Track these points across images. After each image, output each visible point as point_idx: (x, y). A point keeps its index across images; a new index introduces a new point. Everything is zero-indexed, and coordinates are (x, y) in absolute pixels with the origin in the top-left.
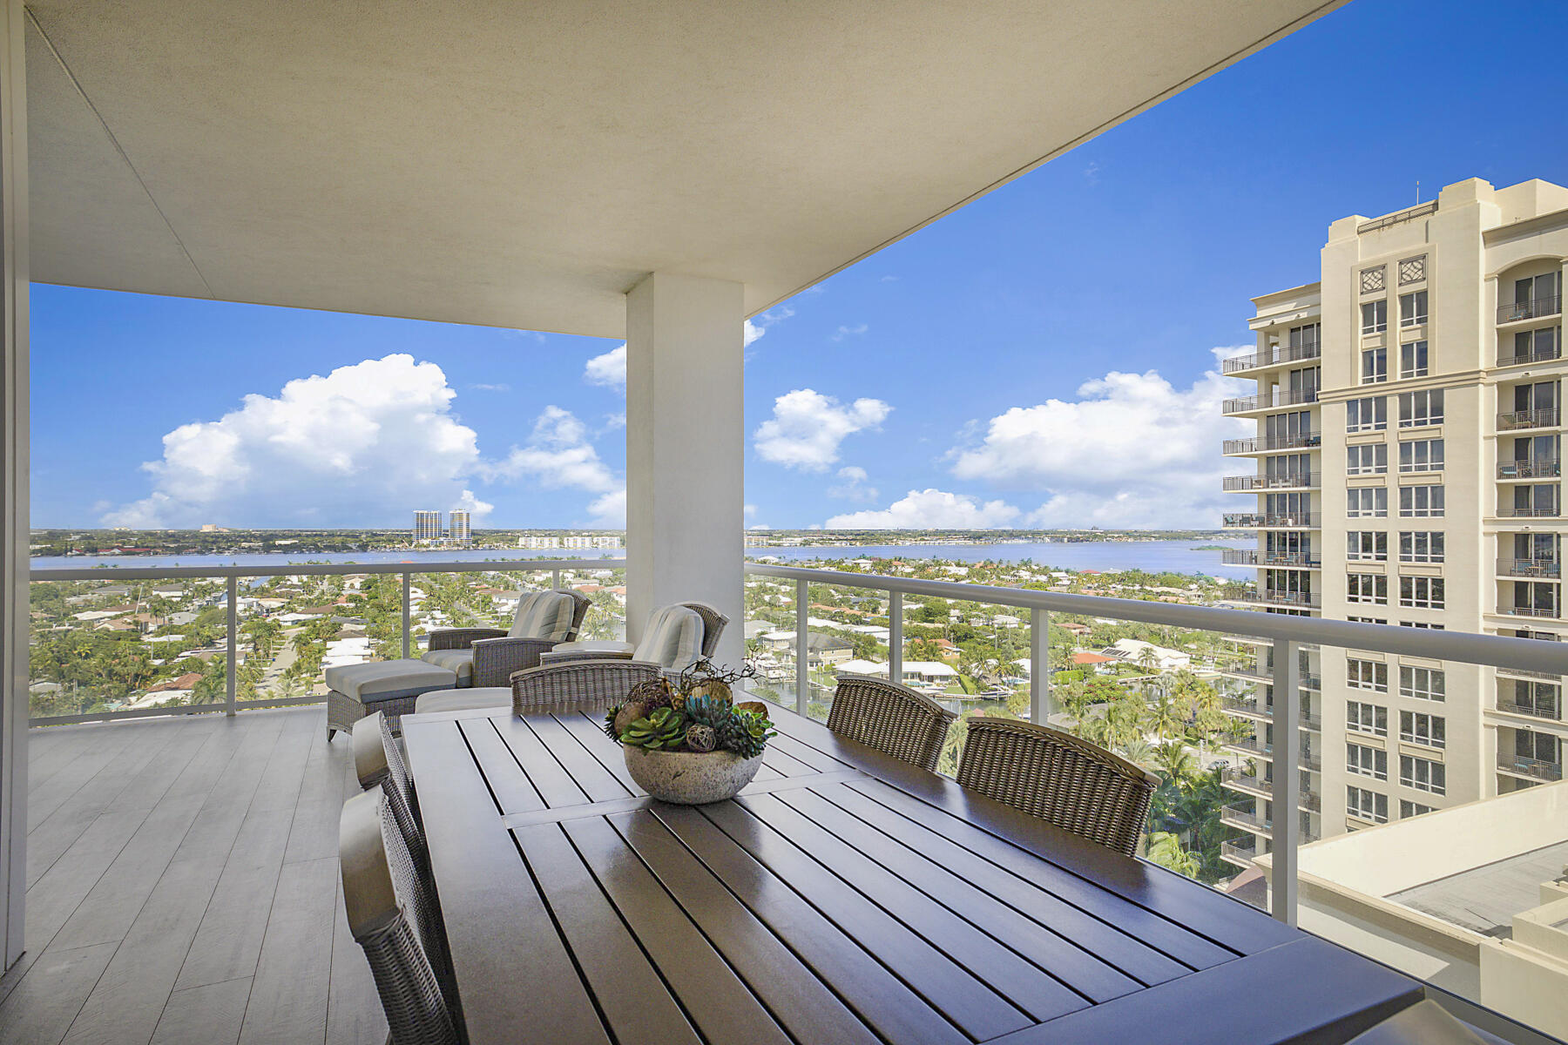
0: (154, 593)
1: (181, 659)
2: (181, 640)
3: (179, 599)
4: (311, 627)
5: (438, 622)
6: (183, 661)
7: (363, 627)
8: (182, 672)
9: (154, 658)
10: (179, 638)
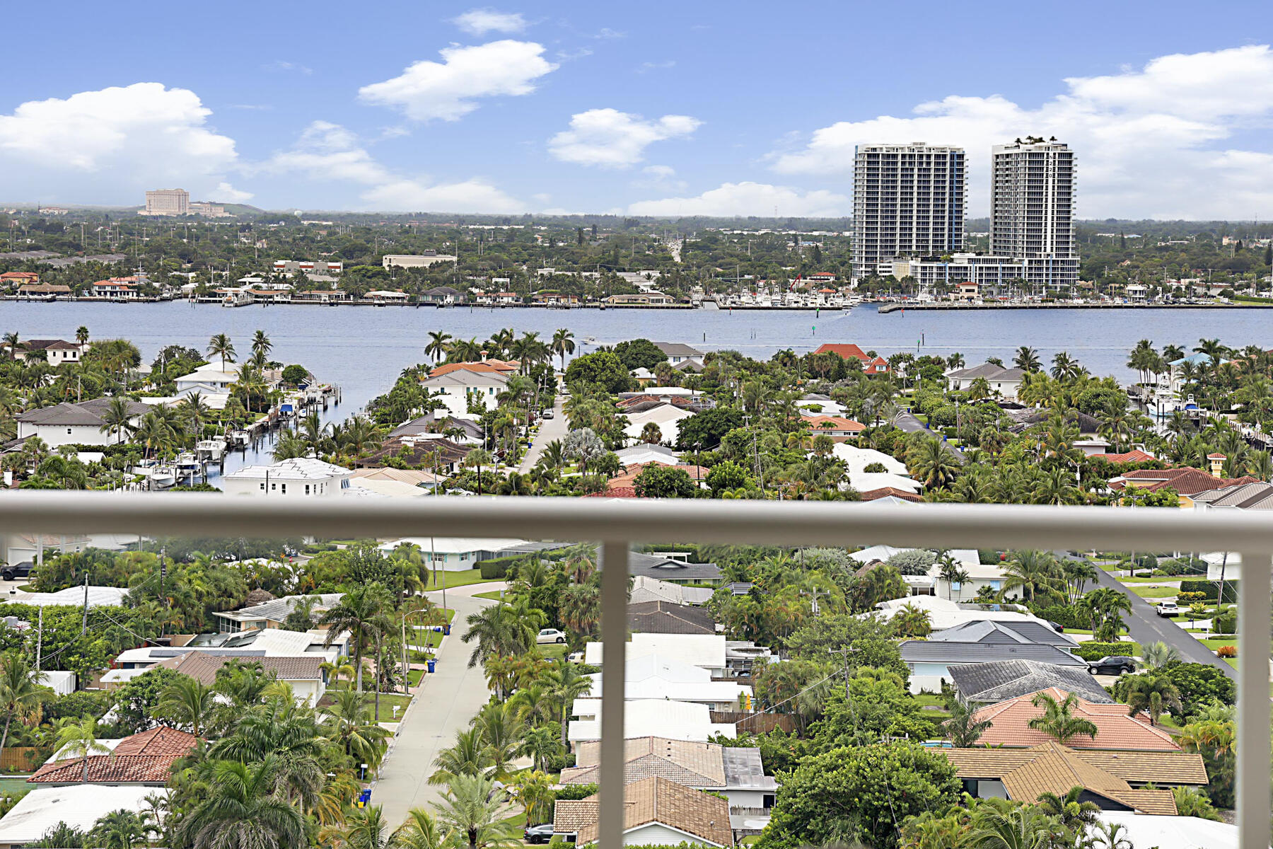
0: (24, 431)
1: (126, 675)
2: (118, 603)
3: (97, 457)
4: (525, 582)
5: (971, 591)
6: (135, 683)
7: (702, 595)
8: (132, 722)
9: (45, 667)
10: (107, 597)
